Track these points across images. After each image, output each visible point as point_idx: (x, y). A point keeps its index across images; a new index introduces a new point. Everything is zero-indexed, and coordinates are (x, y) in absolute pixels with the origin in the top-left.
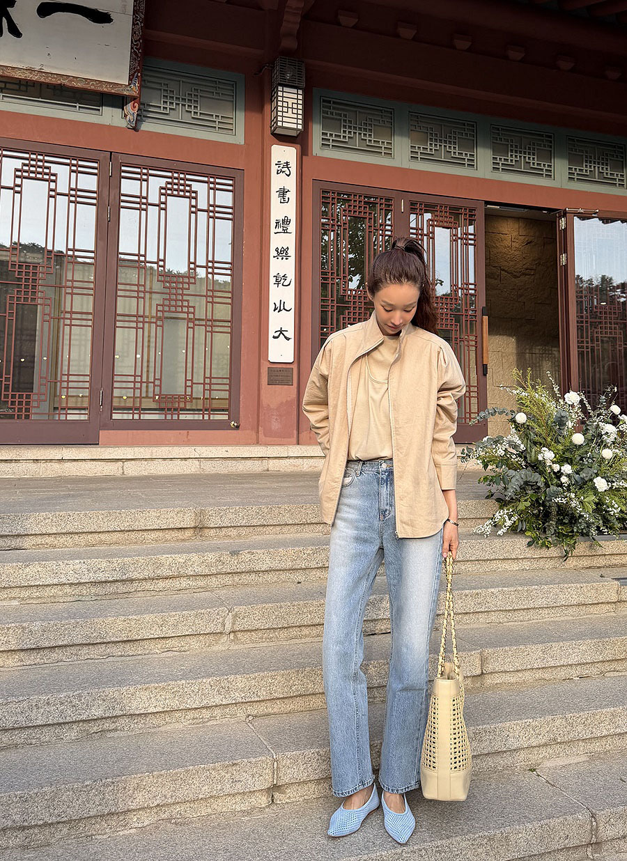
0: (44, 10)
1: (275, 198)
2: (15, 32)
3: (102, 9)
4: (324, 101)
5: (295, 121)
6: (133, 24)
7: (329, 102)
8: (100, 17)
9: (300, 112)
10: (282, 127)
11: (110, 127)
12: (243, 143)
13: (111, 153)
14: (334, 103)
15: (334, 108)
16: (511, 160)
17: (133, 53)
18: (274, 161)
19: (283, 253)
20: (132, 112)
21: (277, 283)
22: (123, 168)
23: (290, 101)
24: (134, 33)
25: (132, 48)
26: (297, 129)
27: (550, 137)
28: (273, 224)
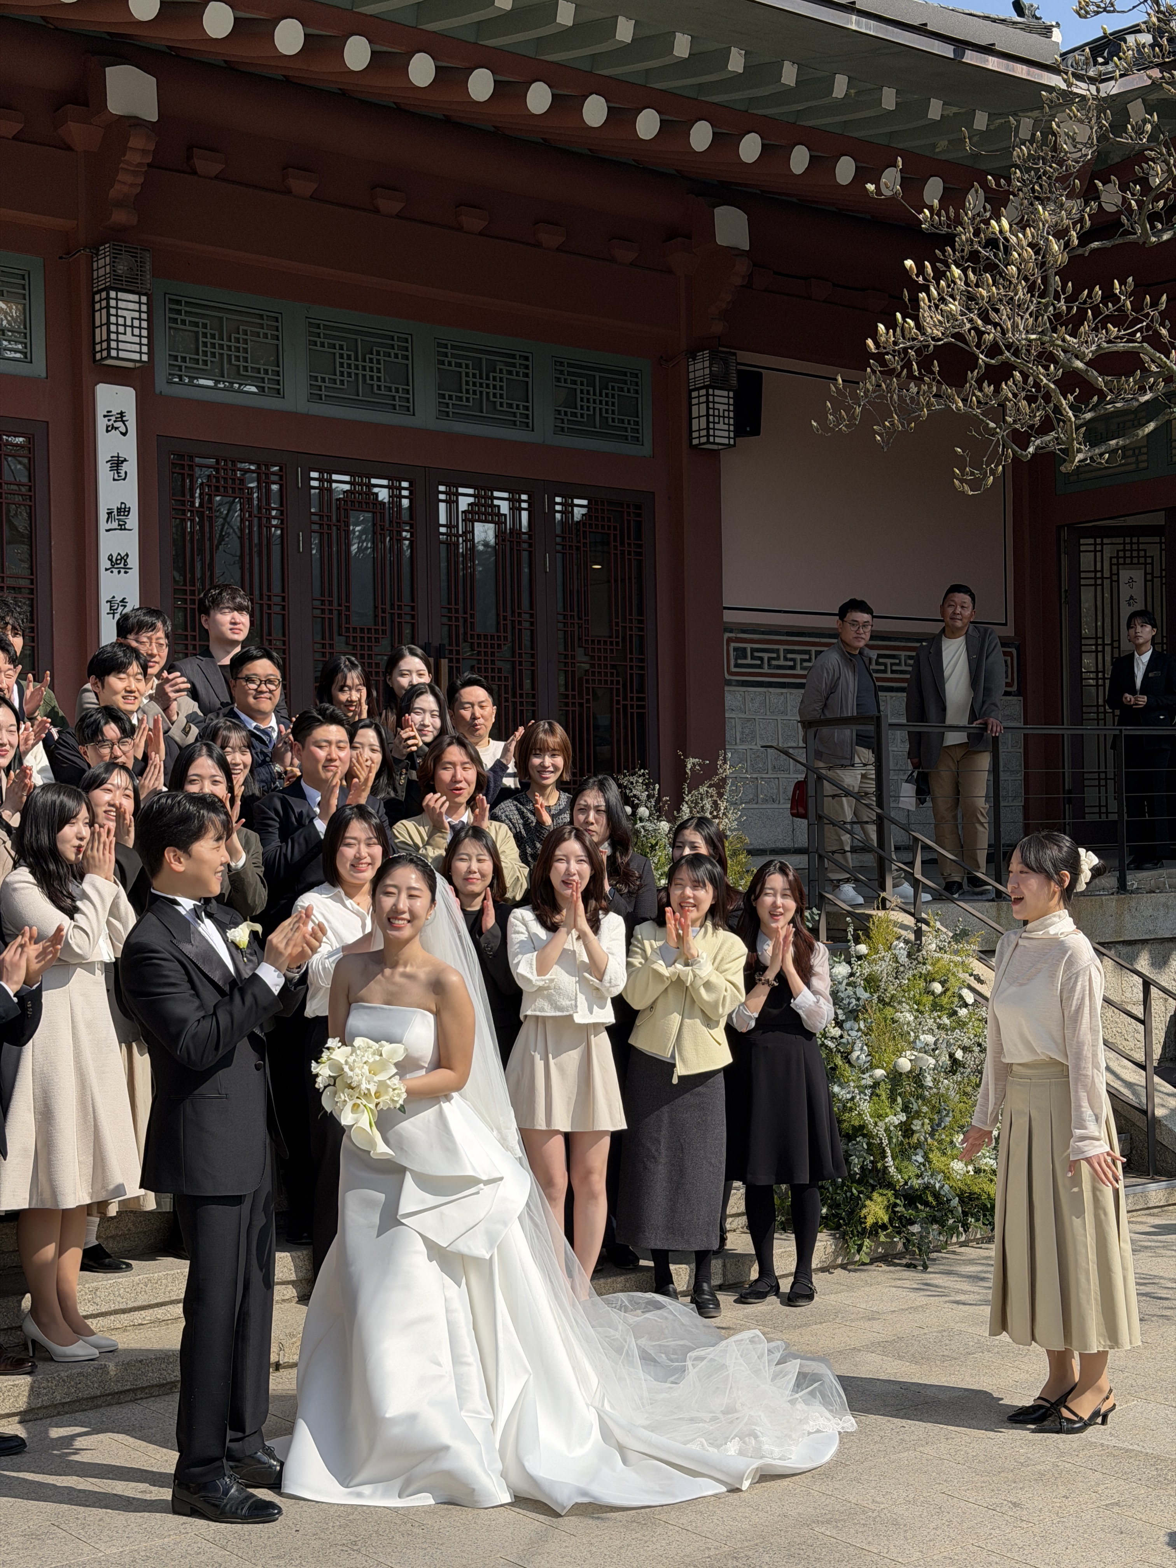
1: (104, 472)
4: (171, 301)
5: (137, 348)
7: (180, 302)
9: (144, 332)
10: (117, 358)
12: (44, 375)
14: (186, 303)
15: (188, 314)
16: (467, 398)
18: (100, 412)
19: (119, 563)
23: (129, 315)
26: (140, 361)
27: (527, 359)
28: (103, 516)
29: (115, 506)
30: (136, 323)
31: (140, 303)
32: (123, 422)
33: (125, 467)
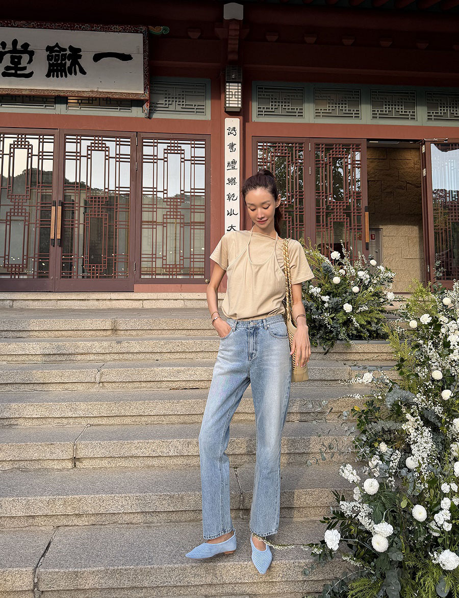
0: (97, 57)
1: (227, 149)
2: (83, 72)
3: (126, 53)
4: (259, 88)
5: (237, 102)
6: (144, 59)
7: (262, 88)
8: (126, 57)
9: (240, 97)
10: (229, 107)
11: (136, 118)
12: (210, 119)
13: (137, 132)
14: (265, 89)
15: (265, 92)
16: (386, 111)
17: (145, 75)
18: (226, 128)
19: (232, 181)
20: (146, 108)
21: (229, 198)
22: (144, 140)
23: (234, 91)
24: (144, 63)
25: (144, 72)
26: (238, 107)
27: (414, 93)
28: (226, 164)
29: (231, 161)
30: (236, 93)
31: (238, 86)
32: (235, 131)
33: (235, 147)
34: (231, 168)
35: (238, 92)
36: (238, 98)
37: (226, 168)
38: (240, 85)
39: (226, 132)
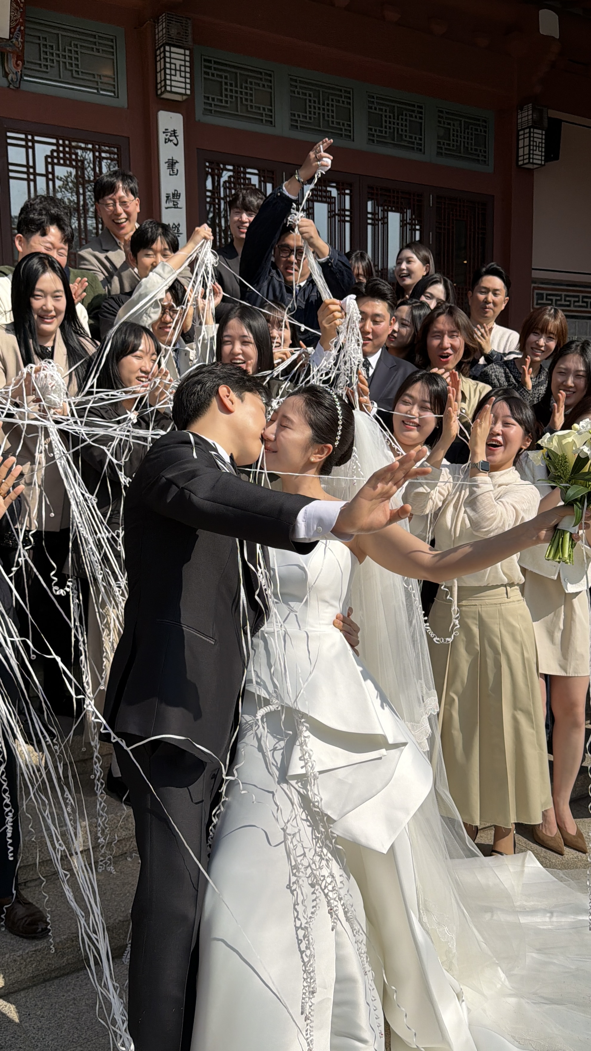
1: (164, 169)
4: (205, 60)
5: (183, 85)
7: (211, 62)
9: (188, 75)
10: (171, 92)
12: (126, 106)
14: (215, 62)
15: (215, 69)
16: (386, 132)
18: (161, 129)
20: (14, 70)
22: (9, 134)
23: (178, 63)
26: (186, 94)
27: (421, 107)
28: (163, 198)
29: (171, 192)
30: (183, 68)
31: (185, 55)
32: (175, 136)
33: (177, 166)
34: (171, 204)
35: (185, 66)
36: (185, 77)
37: (164, 204)
38: (187, 52)
39: (162, 137)
